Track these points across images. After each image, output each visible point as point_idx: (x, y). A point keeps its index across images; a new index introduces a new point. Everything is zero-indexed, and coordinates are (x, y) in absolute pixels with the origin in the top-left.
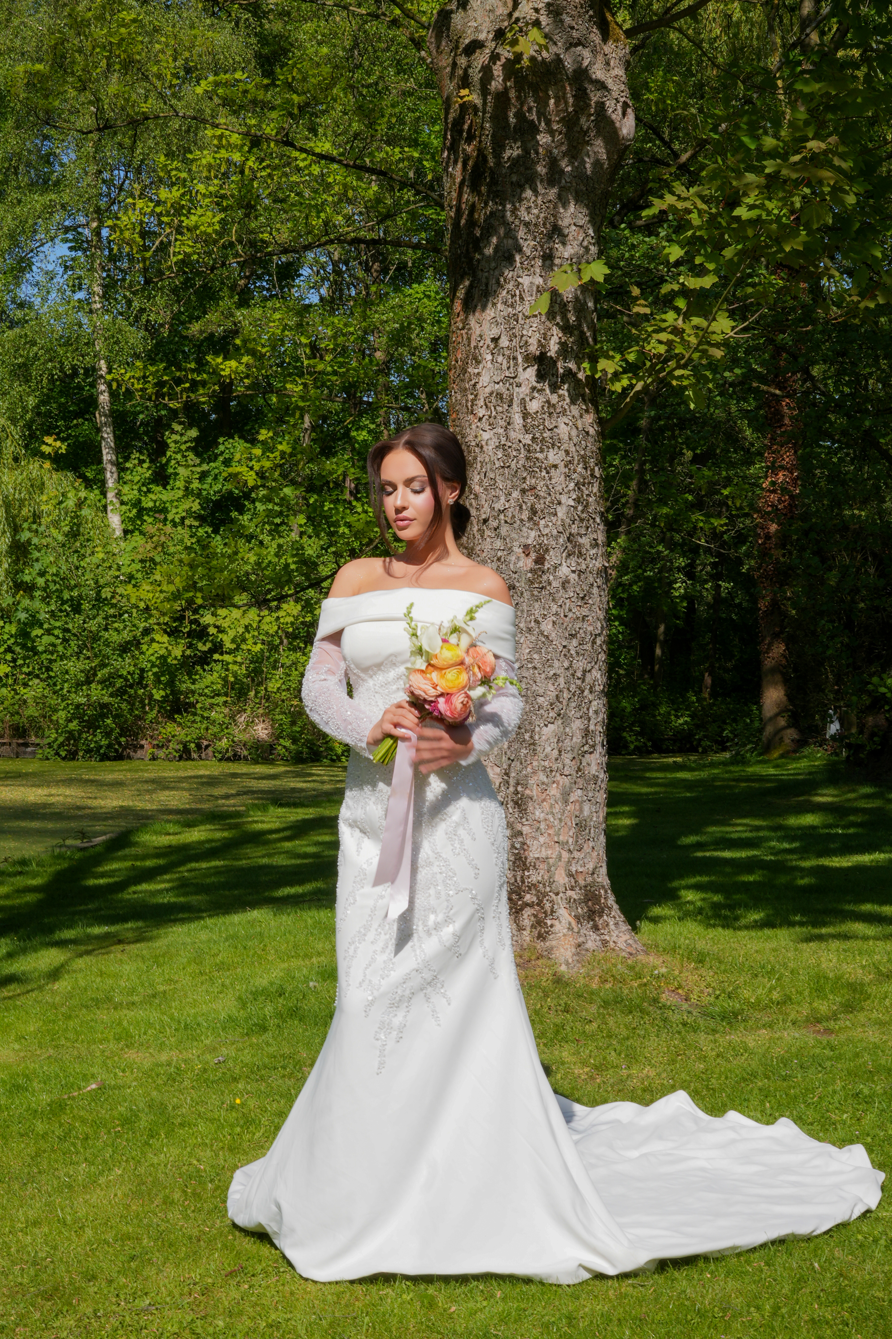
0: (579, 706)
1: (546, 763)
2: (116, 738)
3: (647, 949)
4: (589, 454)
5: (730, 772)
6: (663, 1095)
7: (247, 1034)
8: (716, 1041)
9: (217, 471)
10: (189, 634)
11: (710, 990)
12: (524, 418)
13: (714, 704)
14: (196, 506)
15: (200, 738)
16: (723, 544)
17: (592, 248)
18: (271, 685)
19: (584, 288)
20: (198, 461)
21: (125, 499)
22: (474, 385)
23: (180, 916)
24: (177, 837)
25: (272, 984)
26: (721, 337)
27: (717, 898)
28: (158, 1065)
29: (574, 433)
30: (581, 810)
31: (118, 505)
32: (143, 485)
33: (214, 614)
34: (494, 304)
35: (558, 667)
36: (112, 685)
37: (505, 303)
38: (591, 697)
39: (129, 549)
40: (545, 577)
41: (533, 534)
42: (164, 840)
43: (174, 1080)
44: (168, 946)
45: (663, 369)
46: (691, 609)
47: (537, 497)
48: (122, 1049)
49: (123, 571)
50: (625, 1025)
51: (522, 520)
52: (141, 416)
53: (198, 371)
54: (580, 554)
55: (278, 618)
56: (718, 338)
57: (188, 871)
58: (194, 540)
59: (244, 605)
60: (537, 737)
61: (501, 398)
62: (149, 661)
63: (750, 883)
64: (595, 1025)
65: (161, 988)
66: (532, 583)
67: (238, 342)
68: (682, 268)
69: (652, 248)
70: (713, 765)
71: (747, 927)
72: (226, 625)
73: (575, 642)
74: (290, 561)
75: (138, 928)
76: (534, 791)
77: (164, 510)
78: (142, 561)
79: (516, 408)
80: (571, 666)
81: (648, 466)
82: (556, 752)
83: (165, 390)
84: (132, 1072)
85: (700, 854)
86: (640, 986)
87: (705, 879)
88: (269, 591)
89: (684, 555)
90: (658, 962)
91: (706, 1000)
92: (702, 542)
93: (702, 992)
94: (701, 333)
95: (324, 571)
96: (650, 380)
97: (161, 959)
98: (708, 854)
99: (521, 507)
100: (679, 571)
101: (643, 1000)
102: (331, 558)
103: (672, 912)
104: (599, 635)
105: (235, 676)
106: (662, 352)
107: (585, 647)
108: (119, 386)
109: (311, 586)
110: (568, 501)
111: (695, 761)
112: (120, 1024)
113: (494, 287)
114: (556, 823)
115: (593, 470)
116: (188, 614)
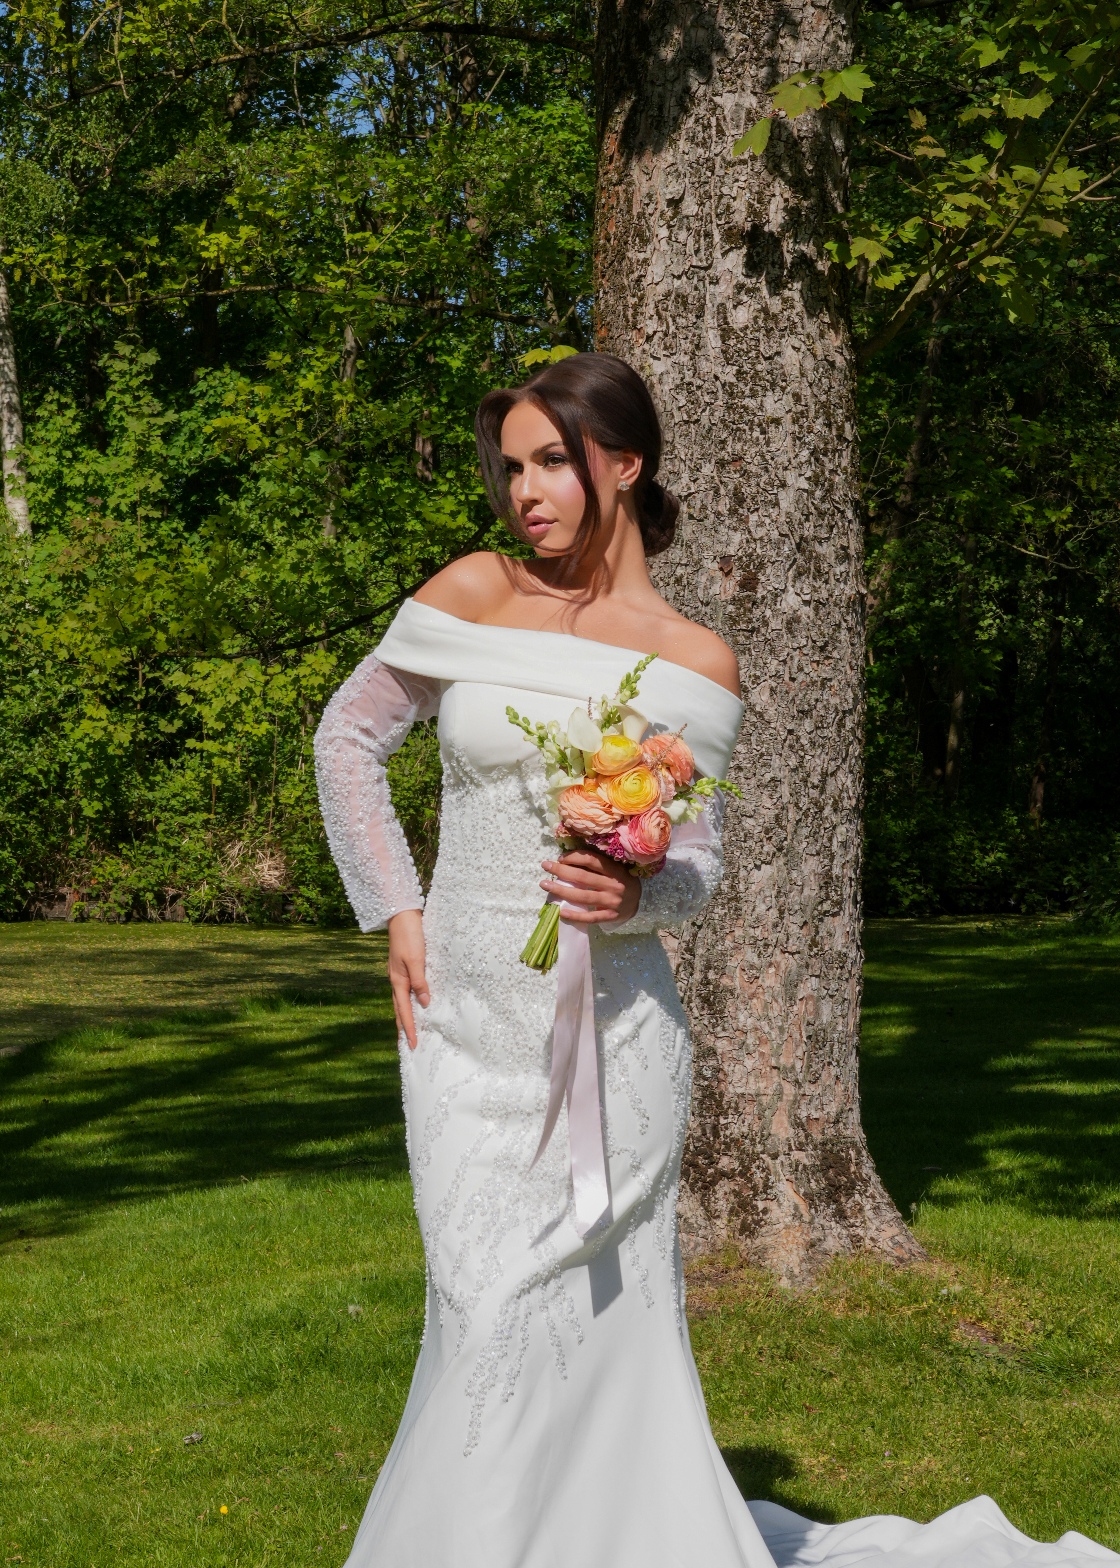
0: (814, 835)
1: (758, 932)
2: (18, 883)
3: (929, 1252)
4: (834, 400)
5: (1075, 947)
6: (955, 1503)
7: (240, 1394)
8: (1045, 1411)
9: (193, 425)
10: (145, 704)
11: (1037, 1323)
12: (724, 338)
13: (1048, 830)
14: (156, 485)
15: (162, 884)
16: (1066, 556)
17: (842, 45)
18: (285, 793)
19: (827, 114)
20: (158, 406)
21: (35, 471)
22: (638, 280)
23: (127, 1189)
24: (122, 1054)
25: (283, 1308)
26: (1065, 200)
27: (1052, 1164)
28: (86, 1447)
29: (809, 364)
30: (817, 1013)
31: (22, 481)
32: (67, 448)
33: (187, 670)
34: (675, 141)
35: (778, 767)
36: (12, 791)
37: (692, 139)
38: (835, 819)
39: (41, 556)
40: (757, 612)
41: (737, 537)
42: (102, 1060)
43: (114, 1473)
44: (105, 1242)
45: (962, 256)
46: (1010, 667)
47: (745, 473)
48: (25, 1419)
49: (29, 595)
50: (890, 1382)
51: (718, 514)
52: (64, 330)
53: (161, 250)
54: (819, 572)
55: (297, 680)
56: (1059, 202)
57: (140, 1112)
58: (153, 542)
59: (238, 655)
60: (742, 887)
61: (685, 304)
62: (74, 750)
63: (1106, 1139)
64: (838, 1382)
65: (93, 1314)
66: (736, 622)
67: (232, 201)
68: (998, 79)
69: (946, 45)
70: (1044, 935)
71: (1101, 1215)
72: (208, 689)
73: (808, 725)
74: (318, 580)
75: (54, 1211)
76: (736, 981)
77: (102, 492)
78: (64, 579)
79: (710, 320)
80: (801, 764)
81: (936, 420)
82: (774, 913)
83: (105, 283)
84: (42, 1459)
85: (1021, 1088)
86: (916, 1315)
87: (1030, 1131)
88: (282, 631)
89: (998, 572)
90: (947, 1274)
91: (1030, 1340)
92: (1030, 551)
93: (1022, 1326)
94: (1028, 194)
95: (379, 597)
96: (940, 274)
97: (93, 1265)
98: (1035, 1088)
99: (717, 492)
100: (989, 599)
101: (921, 1340)
102: (390, 574)
103: (973, 1188)
104: (850, 712)
105: (224, 778)
106: (962, 225)
107: (826, 733)
108: (25, 278)
109: (355, 623)
110: (797, 481)
111: (1013, 929)
112: (21, 1375)
113: (674, 112)
114: (774, 1034)
115: (841, 429)
116: (143, 669)
